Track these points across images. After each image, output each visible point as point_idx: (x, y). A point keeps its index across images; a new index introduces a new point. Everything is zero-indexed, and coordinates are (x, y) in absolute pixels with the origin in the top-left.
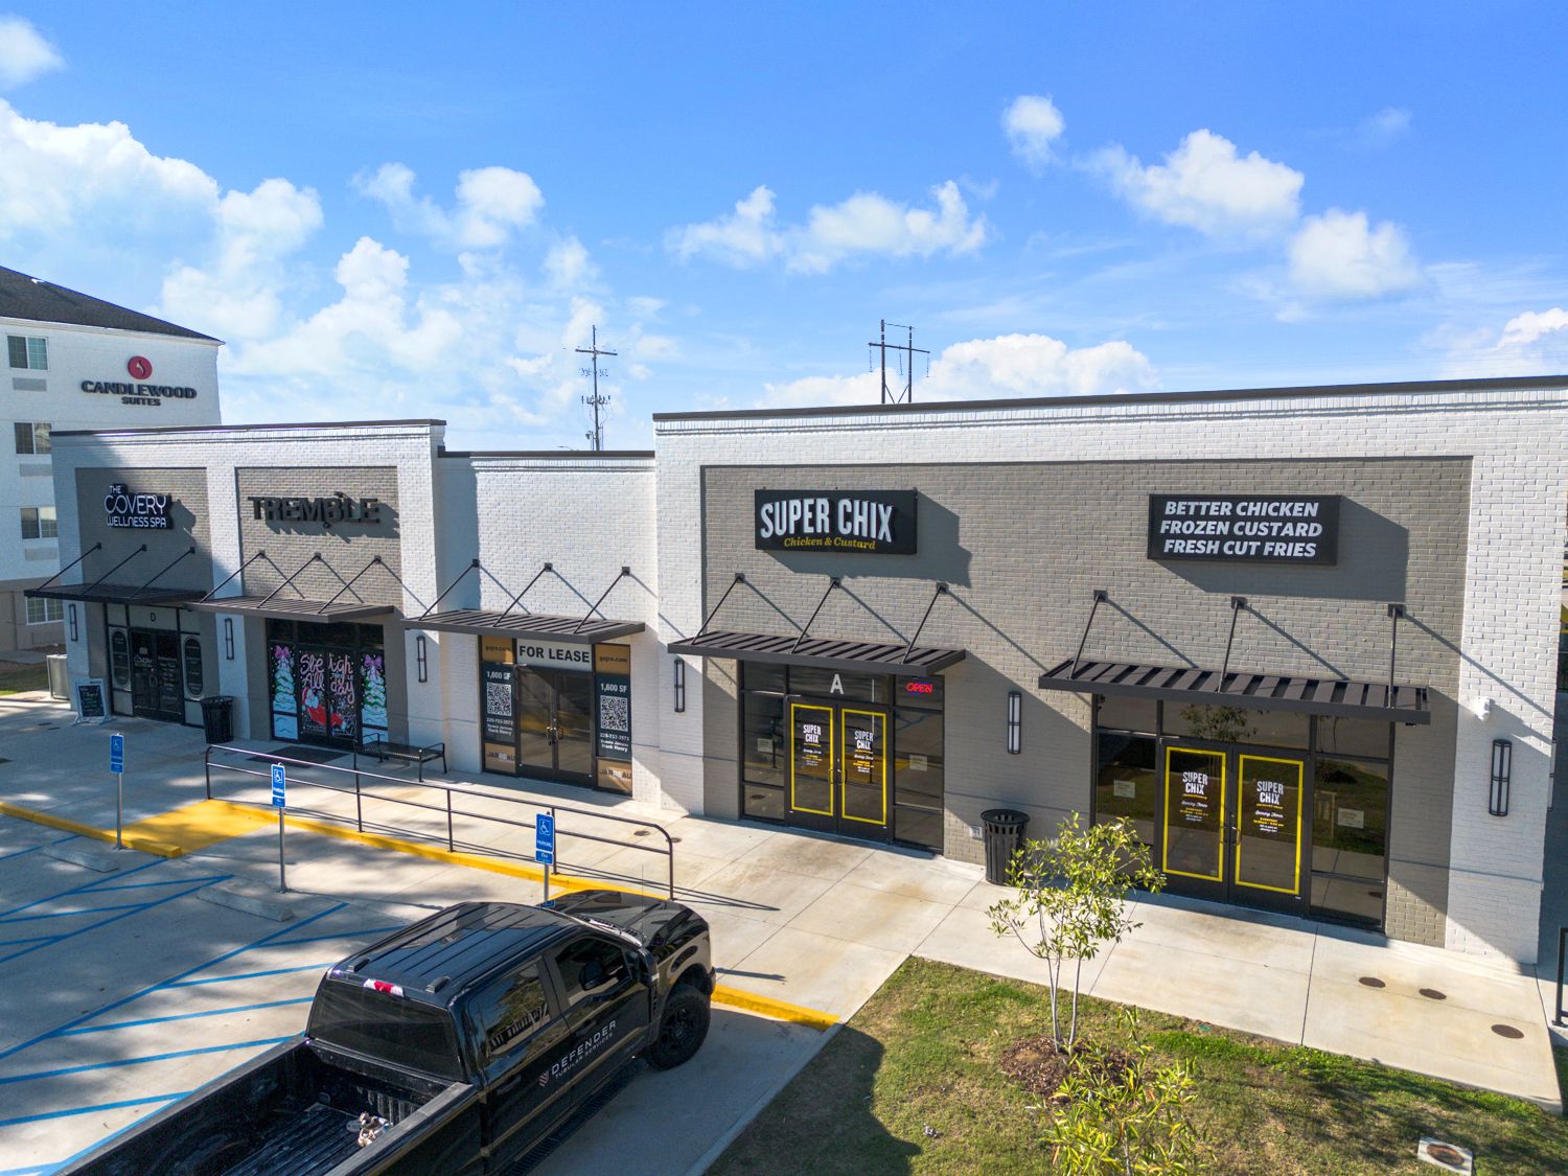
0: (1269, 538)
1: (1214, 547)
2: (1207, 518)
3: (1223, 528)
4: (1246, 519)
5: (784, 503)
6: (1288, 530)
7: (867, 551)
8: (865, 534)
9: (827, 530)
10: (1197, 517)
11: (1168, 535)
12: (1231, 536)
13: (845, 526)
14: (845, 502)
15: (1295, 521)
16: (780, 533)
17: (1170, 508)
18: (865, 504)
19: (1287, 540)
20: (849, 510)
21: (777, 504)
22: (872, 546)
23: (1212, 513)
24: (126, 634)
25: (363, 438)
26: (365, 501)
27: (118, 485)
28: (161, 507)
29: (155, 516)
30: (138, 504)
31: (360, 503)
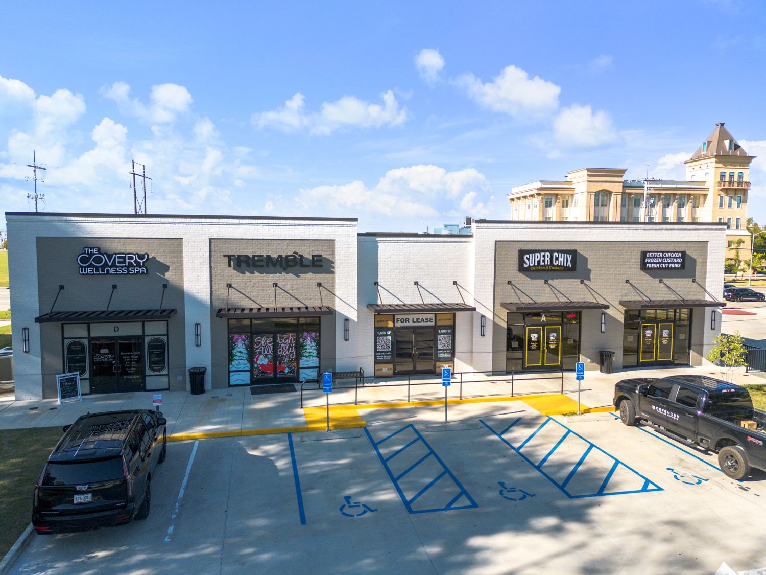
0: (670, 263)
1: (658, 266)
2: (657, 257)
3: (660, 260)
4: (665, 258)
5: (534, 254)
6: (675, 261)
7: (561, 270)
8: (562, 265)
9: (549, 264)
10: (654, 257)
11: (648, 263)
12: (662, 262)
13: (556, 262)
14: (555, 254)
15: (676, 258)
16: (531, 265)
17: (648, 255)
18: (563, 254)
19: (674, 263)
20: (557, 256)
21: (531, 255)
22: (563, 269)
23: (658, 256)
24: (86, 342)
25: (313, 225)
26: (313, 256)
27: (94, 248)
28: (142, 261)
29: (135, 267)
30: (117, 260)
31: (310, 258)
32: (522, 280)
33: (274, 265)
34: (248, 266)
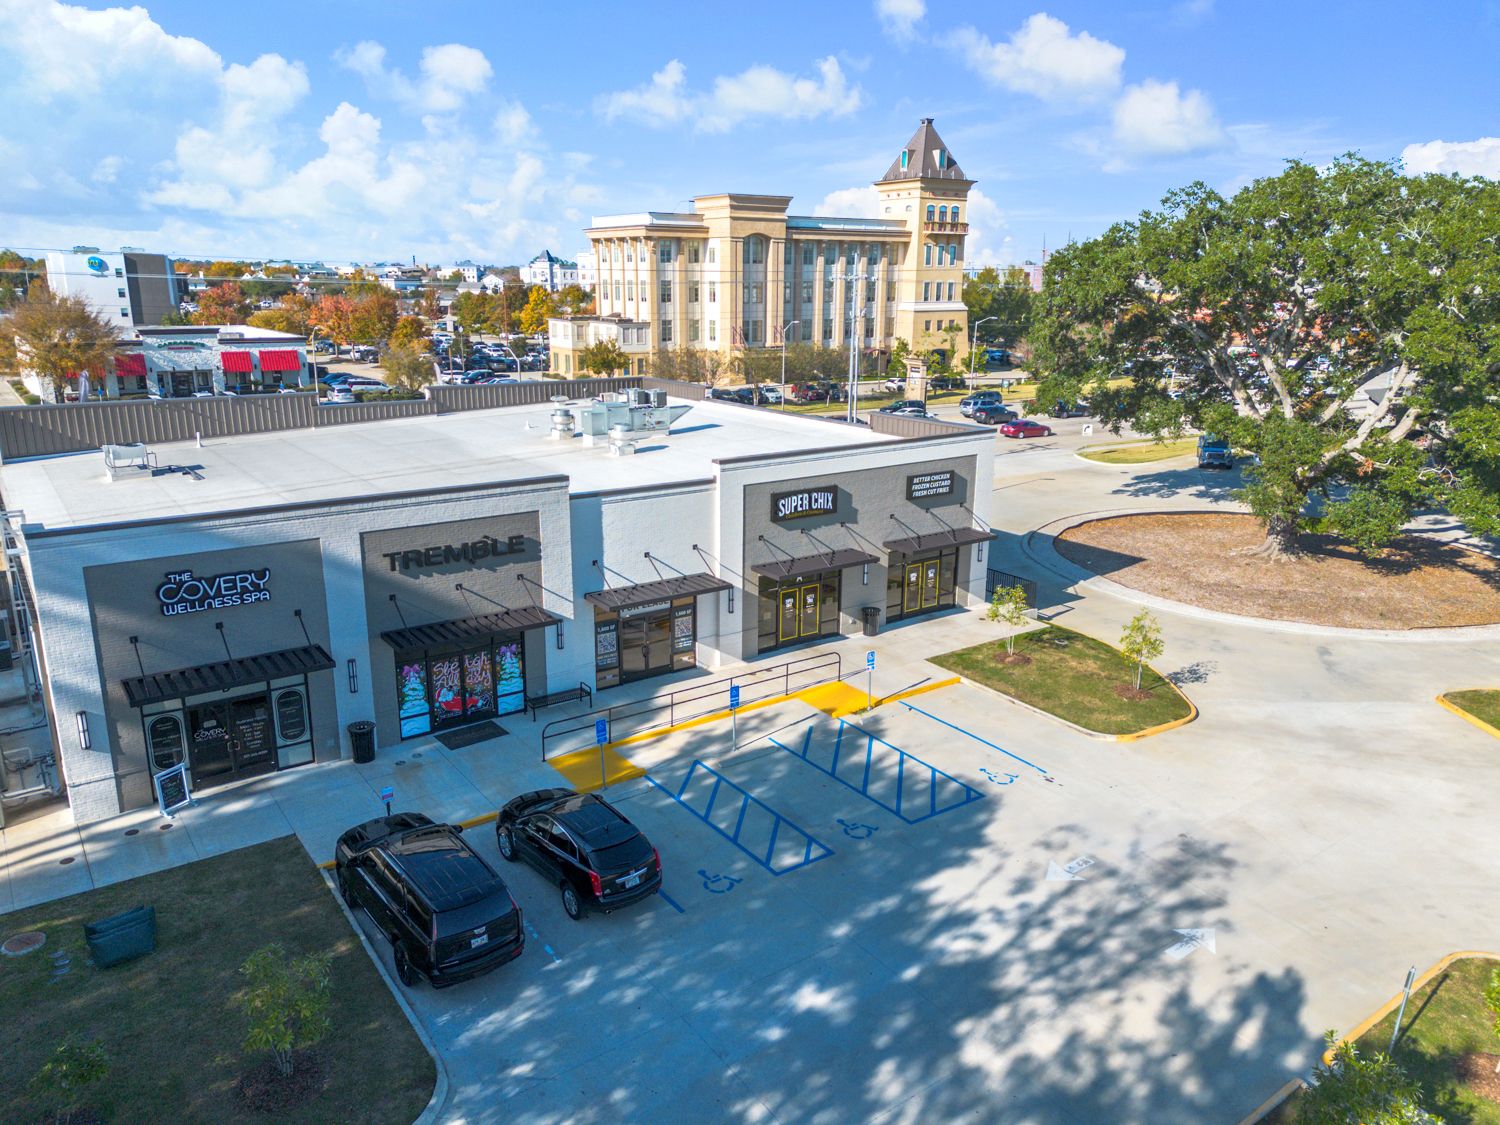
5: (789, 498)
7: (820, 516)
8: (822, 507)
9: (809, 509)
13: (815, 506)
14: (814, 495)
16: (788, 513)
18: (822, 494)
20: (816, 497)
21: (785, 499)
22: (823, 513)
24: (179, 716)
25: (508, 494)
26: (511, 539)
27: (184, 572)
28: (261, 582)
29: (251, 592)
30: (223, 586)
31: (507, 541)
32: (776, 532)
33: (457, 559)
34: (419, 564)
